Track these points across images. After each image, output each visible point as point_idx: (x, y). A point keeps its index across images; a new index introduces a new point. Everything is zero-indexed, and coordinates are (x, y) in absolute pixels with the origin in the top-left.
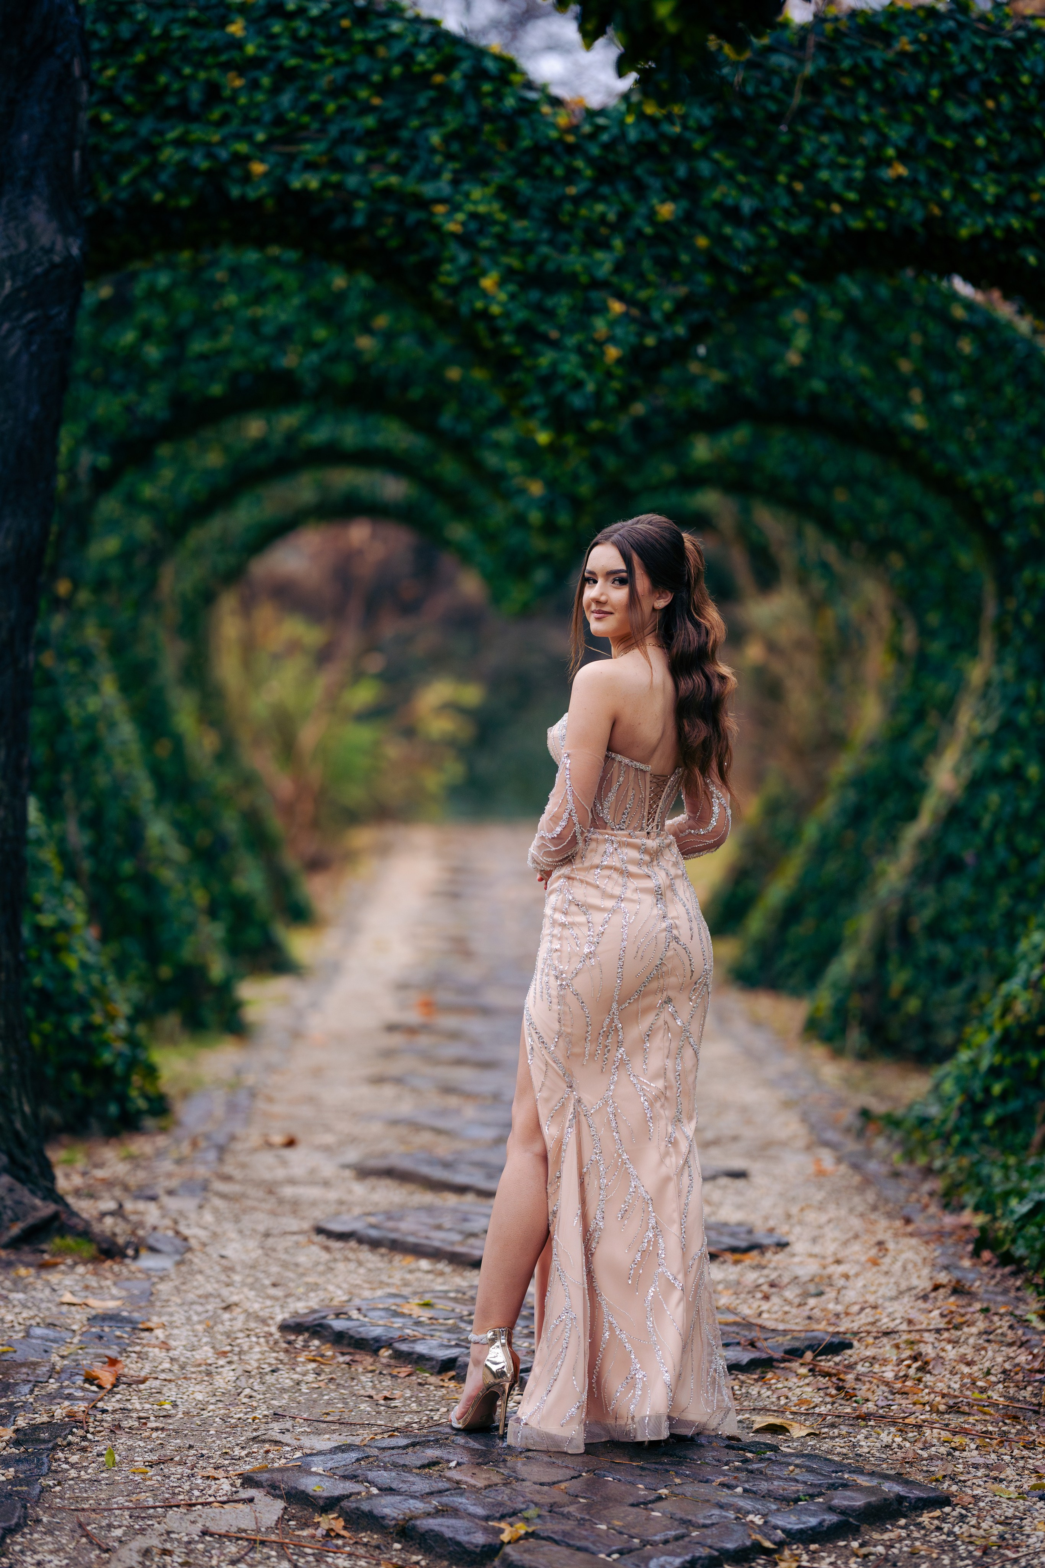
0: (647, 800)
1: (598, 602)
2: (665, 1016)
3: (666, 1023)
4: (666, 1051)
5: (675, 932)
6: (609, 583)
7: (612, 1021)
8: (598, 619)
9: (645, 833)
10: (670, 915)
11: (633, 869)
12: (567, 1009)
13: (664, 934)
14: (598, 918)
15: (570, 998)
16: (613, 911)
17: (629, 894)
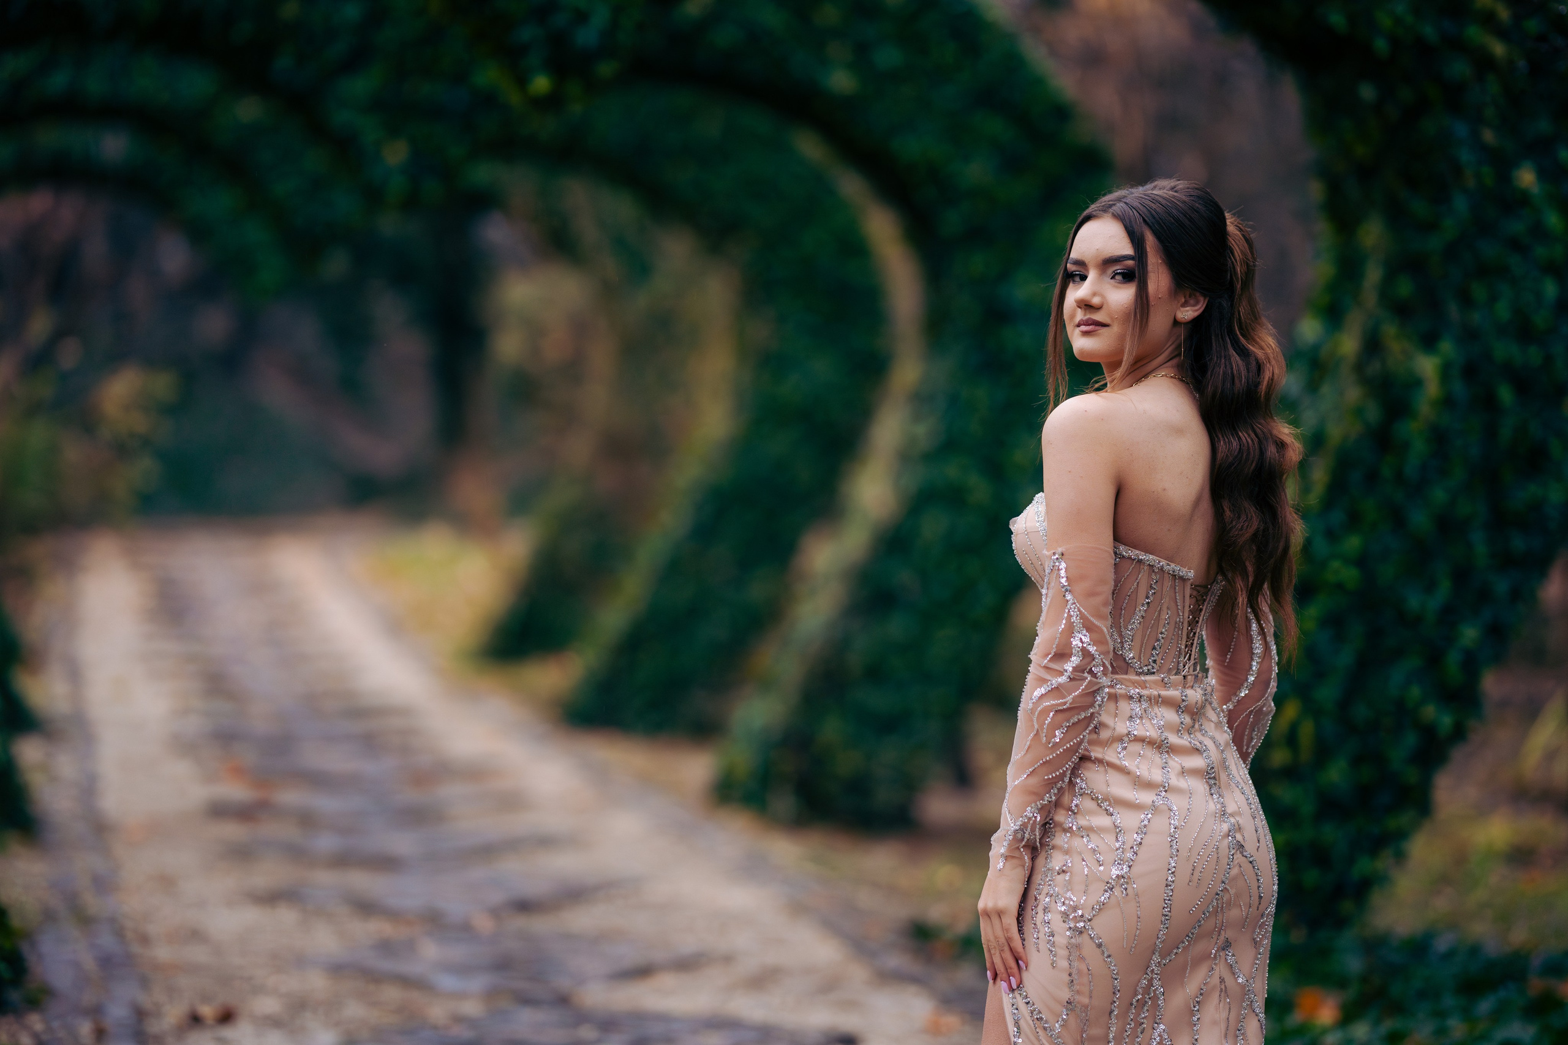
0: (1186, 625)
1: (1086, 305)
2: (1221, 970)
3: (1222, 980)
4: (1223, 1026)
5: (1239, 837)
6: (1108, 279)
7: (1150, 981)
8: (1085, 334)
9: (1180, 677)
10: (1229, 810)
11: (1173, 739)
12: (1084, 967)
13: (1226, 842)
14: (1128, 820)
15: (1089, 949)
16: (1154, 808)
17: (1175, 781)
